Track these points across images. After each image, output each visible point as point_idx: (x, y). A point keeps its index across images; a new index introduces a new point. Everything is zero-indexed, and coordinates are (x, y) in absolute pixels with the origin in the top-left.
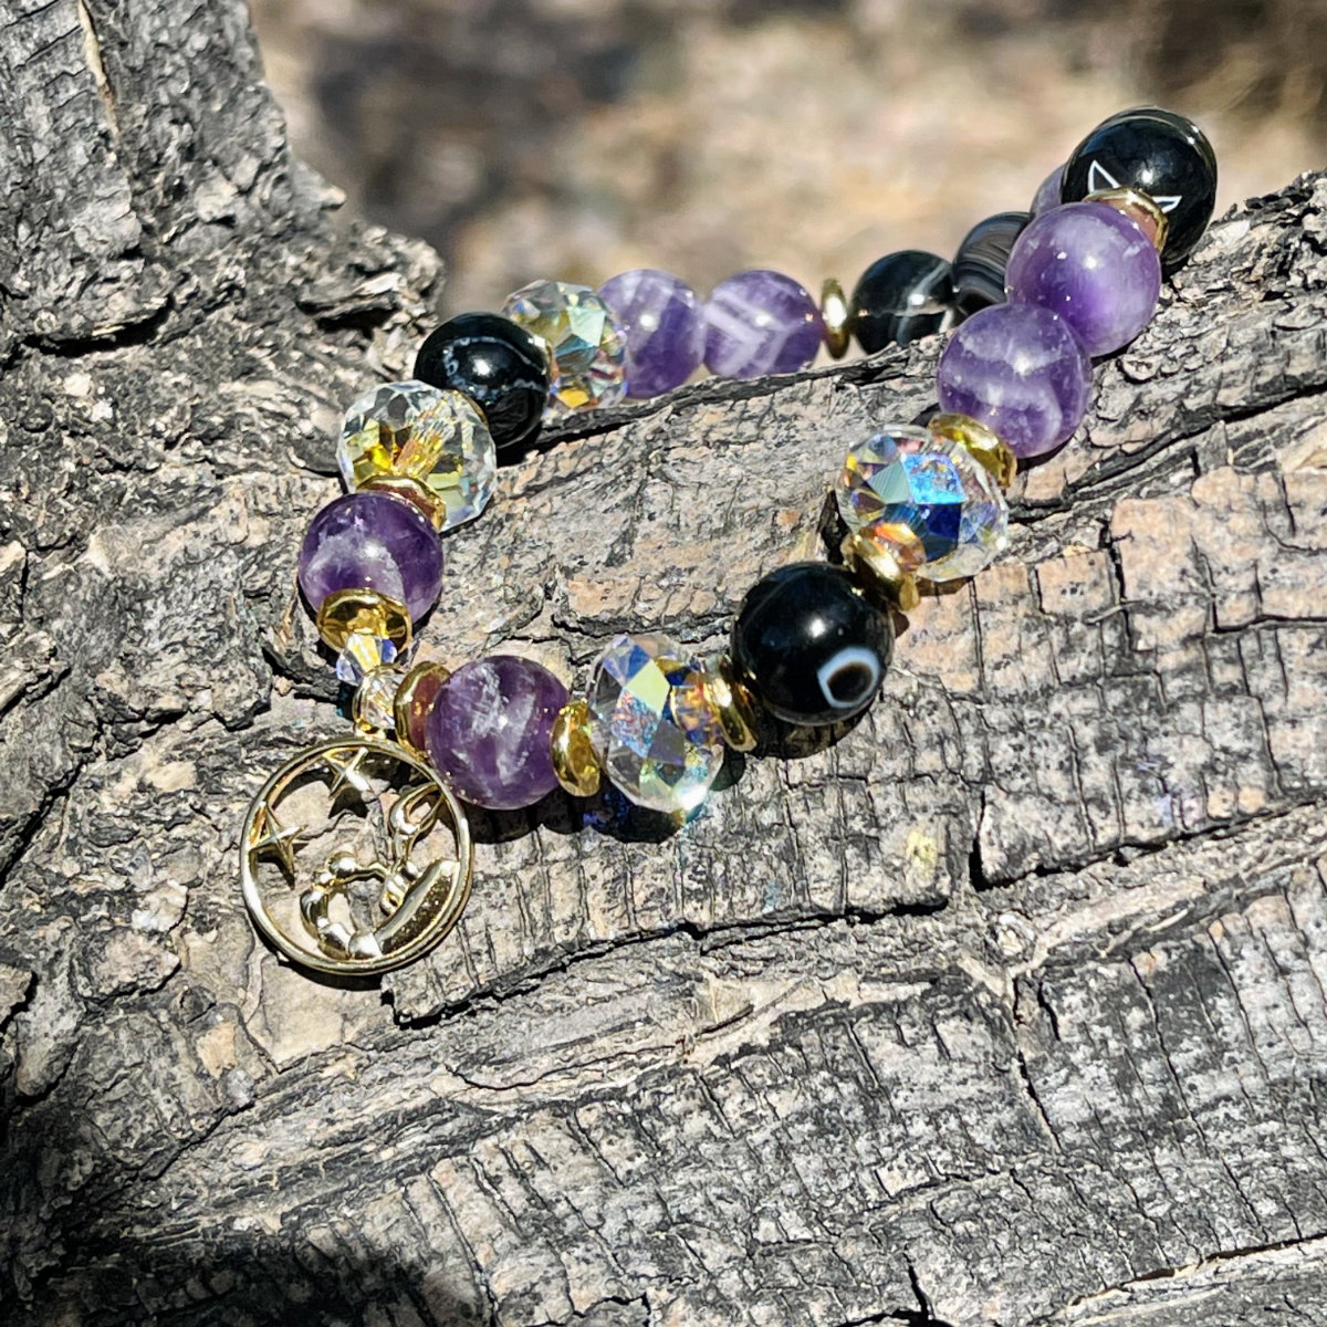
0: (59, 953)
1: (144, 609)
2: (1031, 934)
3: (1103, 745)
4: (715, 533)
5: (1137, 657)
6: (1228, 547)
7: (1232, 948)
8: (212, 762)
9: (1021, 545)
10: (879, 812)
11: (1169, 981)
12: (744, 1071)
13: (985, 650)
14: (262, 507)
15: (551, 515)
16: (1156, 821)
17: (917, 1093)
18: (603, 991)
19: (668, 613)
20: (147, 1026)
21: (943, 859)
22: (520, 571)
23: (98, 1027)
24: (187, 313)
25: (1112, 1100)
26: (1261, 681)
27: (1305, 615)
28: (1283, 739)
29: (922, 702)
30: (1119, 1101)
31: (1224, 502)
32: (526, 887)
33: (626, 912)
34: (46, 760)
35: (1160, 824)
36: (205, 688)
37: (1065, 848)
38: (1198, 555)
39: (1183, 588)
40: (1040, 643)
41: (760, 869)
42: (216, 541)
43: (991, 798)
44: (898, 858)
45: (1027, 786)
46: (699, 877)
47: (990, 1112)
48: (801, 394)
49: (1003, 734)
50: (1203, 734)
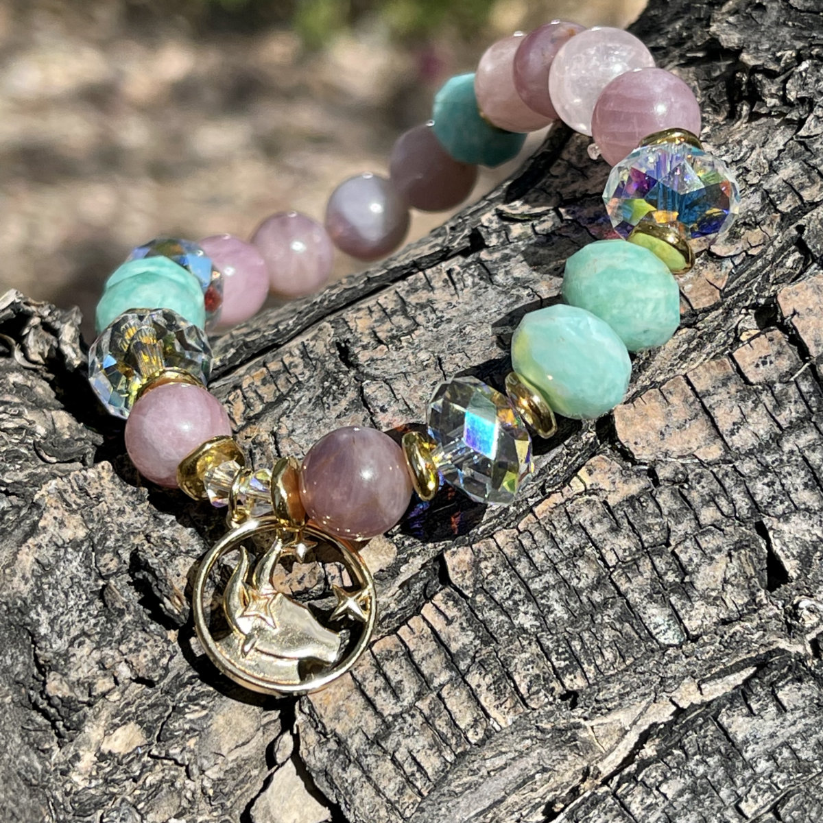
10: (685, 564)
12: (645, 779)
17: (761, 744)
18: (499, 762)
21: (755, 580)
29: (690, 477)
32: (427, 712)
33: (517, 702)
36: (120, 662)
40: (756, 406)
41: (608, 634)
42: (58, 547)
43: (770, 525)
44: (713, 590)
45: (787, 507)
46: (563, 657)
47: (811, 735)
48: (419, 284)
49: (756, 478)
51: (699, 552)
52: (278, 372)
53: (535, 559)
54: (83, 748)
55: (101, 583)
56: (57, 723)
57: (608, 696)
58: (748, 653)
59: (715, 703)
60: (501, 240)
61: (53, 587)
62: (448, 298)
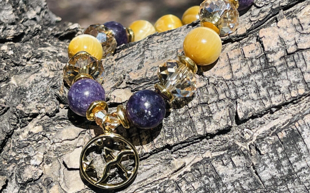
0: (13, 174)
1: (26, 93)
2: (252, 133)
3: (264, 85)
4: (163, 58)
5: (269, 64)
6: (288, 36)
7: (301, 129)
8: (46, 125)
9: (237, 46)
10: (211, 111)
11: (287, 139)
12: (185, 178)
13: (233, 69)
14: (52, 69)
15: (122, 63)
16: (279, 100)
17: (228, 178)
18: (148, 167)
19: (154, 75)
20: (36, 188)
21: (229, 117)
22: (117, 75)
23: (24, 190)
24: (28, 36)
25: (276, 172)
26: (300, 65)
27: (308, 48)
28: (307, 77)
29: (219, 83)
30: (278, 172)
31: (285, 26)
33: (152, 145)
34: (6, 128)
35: (280, 100)
36: (43, 108)
37: (258, 110)
38: (281, 39)
39: (278, 47)
40: (245, 65)
41: (184, 129)
42: (42, 77)
43: (239, 101)
44: (218, 120)
45: (247, 98)
46: (169, 134)
47: (247, 180)
49: (239, 87)
50: (288, 78)
51: (217, 107)
54: (26, 130)
61: (36, 87)
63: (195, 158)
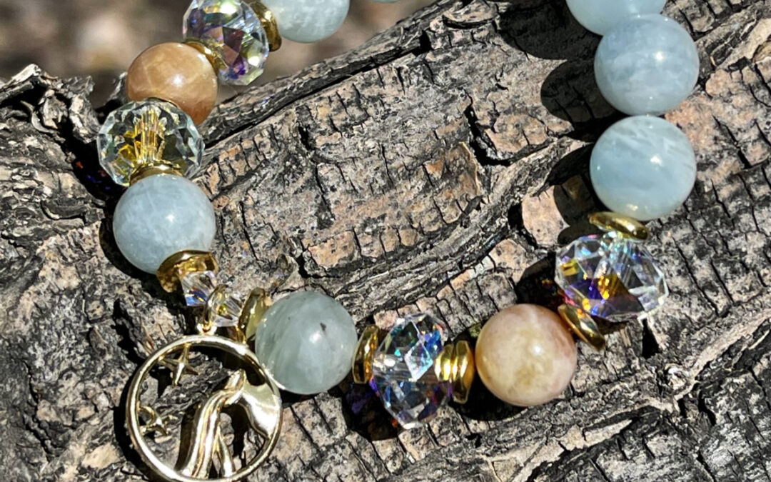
2: (687, 373)
3: (701, 253)
4: (384, 189)
5: (706, 196)
6: (736, 116)
15: (256, 204)
16: (747, 287)
19: (386, 250)
21: (630, 349)
25: (743, 446)
30: (747, 446)
31: (726, 91)
32: (355, 444)
33: (430, 440)
35: (751, 289)
37: (700, 320)
38: (719, 125)
39: (717, 148)
44: (597, 356)
48: (373, 79)
50: (758, 229)
52: (249, 150)
53: (450, 323)
54: (68, 462)
55: (88, 326)
56: (46, 442)
57: (506, 438)
58: (626, 408)
59: (595, 448)
60: (445, 44)
61: (49, 327)
62: (396, 93)
63: (539, 449)
